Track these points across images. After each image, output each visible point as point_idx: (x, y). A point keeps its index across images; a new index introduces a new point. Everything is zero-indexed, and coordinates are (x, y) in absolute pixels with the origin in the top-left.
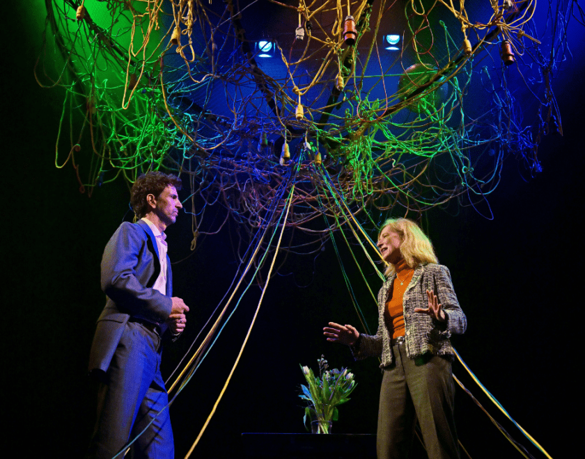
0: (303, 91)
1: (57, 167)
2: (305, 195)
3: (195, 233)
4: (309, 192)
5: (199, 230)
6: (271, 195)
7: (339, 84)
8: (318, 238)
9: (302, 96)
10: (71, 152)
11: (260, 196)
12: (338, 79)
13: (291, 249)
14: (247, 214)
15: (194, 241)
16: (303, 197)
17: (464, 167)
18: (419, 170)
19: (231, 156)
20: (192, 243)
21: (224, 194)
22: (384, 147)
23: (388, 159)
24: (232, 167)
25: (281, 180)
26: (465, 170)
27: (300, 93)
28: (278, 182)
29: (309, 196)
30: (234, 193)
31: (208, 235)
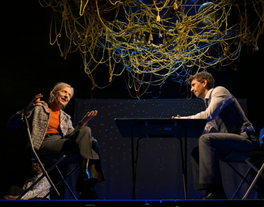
0: (160, 10)
1: (51, 44)
2: (157, 59)
3: (111, 75)
4: (159, 58)
5: (113, 73)
6: (143, 59)
7: (175, 7)
8: (162, 78)
9: (159, 12)
10: (56, 39)
11: (138, 60)
12: (175, 5)
13: (151, 83)
14: (133, 67)
15: (111, 78)
16: (156, 60)
17: (225, 48)
18: (205, 50)
19: (126, 42)
20: (110, 79)
21: (123, 58)
22: (192, 38)
23: (193, 44)
24: (126, 46)
25: (147, 52)
26: (226, 49)
27: (159, 11)
28: (146, 53)
29: (159, 60)
30: (127, 58)
31: (116, 76)
